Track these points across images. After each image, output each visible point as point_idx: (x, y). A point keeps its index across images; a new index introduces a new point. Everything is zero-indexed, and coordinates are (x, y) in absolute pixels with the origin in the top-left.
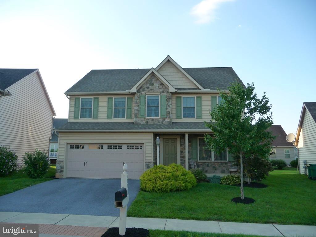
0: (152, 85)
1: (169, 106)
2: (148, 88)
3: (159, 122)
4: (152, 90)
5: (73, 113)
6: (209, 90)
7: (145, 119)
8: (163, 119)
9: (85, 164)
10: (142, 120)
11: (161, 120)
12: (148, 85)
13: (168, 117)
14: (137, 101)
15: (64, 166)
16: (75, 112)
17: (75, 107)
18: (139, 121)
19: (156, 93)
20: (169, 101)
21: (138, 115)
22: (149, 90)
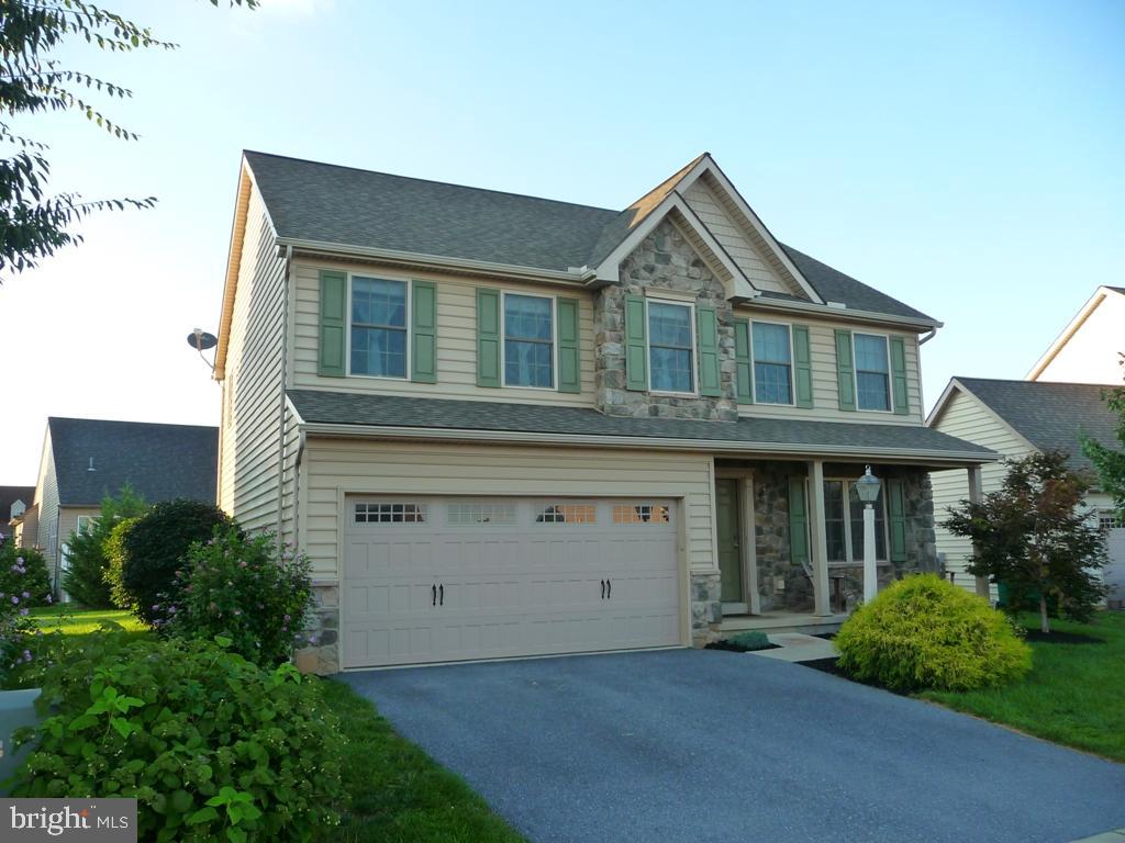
0: (666, 259)
1: (726, 352)
2: (651, 270)
3: (696, 414)
4: (664, 279)
5: (313, 344)
6: (843, 306)
7: (648, 398)
8: (711, 400)
9: (438, 593)
10: (636, 402)
11: (702, 405)
12: (651, 259)
13: (724, 394)
14: (614, 321)
15: (338, 611)
16: (322, 339)
17: (323, 315)
18: (624, 403)
19: (679, 294)
20: (726, 332)
21: (620, 379)
22: (655, 281)
